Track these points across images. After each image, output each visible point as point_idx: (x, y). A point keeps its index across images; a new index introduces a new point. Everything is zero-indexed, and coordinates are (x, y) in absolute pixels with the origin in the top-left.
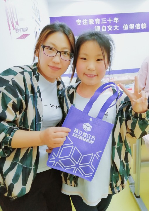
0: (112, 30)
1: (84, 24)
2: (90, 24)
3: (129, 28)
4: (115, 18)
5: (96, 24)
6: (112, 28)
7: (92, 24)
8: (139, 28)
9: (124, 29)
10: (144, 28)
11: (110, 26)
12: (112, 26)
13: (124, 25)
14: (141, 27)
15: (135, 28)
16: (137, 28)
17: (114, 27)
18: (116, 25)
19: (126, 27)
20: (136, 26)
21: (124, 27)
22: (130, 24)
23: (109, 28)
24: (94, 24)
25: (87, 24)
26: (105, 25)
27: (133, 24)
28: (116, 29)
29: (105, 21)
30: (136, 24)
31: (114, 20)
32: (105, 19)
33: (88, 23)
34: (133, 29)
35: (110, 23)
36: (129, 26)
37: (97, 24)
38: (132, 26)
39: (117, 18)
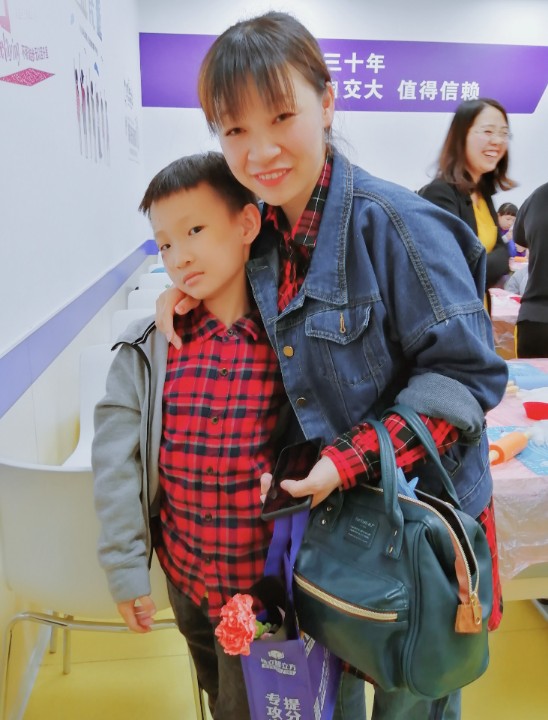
0: (358, 97)
3: (418, 94)
4: (372, 55)
6: (358, 89)
8: (455, 98)
9: (401, 98)
11: (353, 81)
12: (360, 83)
13: (403, 82)
14: (459, 93)
15: (439, 94)
16: (448, 98)
17: (367, 86)
18: (374, 81)
19: (407, 90)
20: (443, 90)
21: (400, 89)
22: (424, 82)
23: (348, 88)
26: (335, 76)
27: (435, 83)
28: (373, 95)
29: (337, 62)
30: (445, 83)
31: (368, 61)
34: (432, 98)
36: (418, 88)
38: (429, 89)
39: (377, 57)
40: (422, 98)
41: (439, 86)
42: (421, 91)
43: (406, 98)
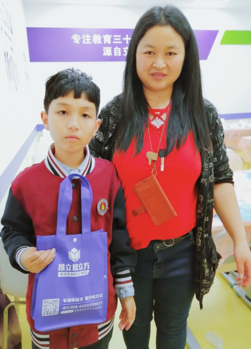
1: (86, 43)
2: (95, 43)
5: (105, 43)
7: (98, 43)
24: (101, 43)
25: (91, 43)
26: (119, 46)
29: (119, 39)
32: (120, 36)
33: (91, 41)
35: (127, 43)
37: (107, 43)
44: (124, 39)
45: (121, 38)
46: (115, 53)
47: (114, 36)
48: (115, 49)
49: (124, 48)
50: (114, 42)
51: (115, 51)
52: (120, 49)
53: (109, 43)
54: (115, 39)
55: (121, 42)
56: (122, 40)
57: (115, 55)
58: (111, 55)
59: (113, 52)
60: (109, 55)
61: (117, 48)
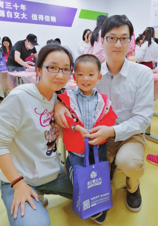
0: (19, 18)
3: (38, 19)
4: (22, 5)
6: (19, 15)
8: (49, 21)
9: (33, 19)
10: (54, 21)
11: (16, 13)
12: (19, 14)
13: (33, 15)
14: (50, 20)
15: (44, 19)
16: (47, 21)
17: (21, 15)
18: (24, 13)
19: (34, 17)
20: (45, 18)
21: (32, 17)
22: (39, 15)
23: (15, 15)
26: (10, 10)
27: (43, 16)
28: (24, 18)
29: (10, 6)
30: (46, 16)
31: (21, 6)
32: (10, 4)
34: (43, 20)
35: (16, 9)
36: (38, 17)
38: (41, 17)
39: (24, 6)
40: (40, 20)
41: (44, 17)
42: (39, 18)
43: (34, 19)
44: (13, 6)
45: (12, 5)
46: (8, 15)
47: (6, 3)
48: (7, 12)
49: (14, 13)
50: (6, 7)
51: (8, 14)
52: (11, 13)
53: (3, 7)
54: (7, 5)
55: (12, 8)
56: (12, 6)
57: (8, 17)
58: (5, 16)
59: (6, 14)
60: (3, 16)
61: (9, 12)
